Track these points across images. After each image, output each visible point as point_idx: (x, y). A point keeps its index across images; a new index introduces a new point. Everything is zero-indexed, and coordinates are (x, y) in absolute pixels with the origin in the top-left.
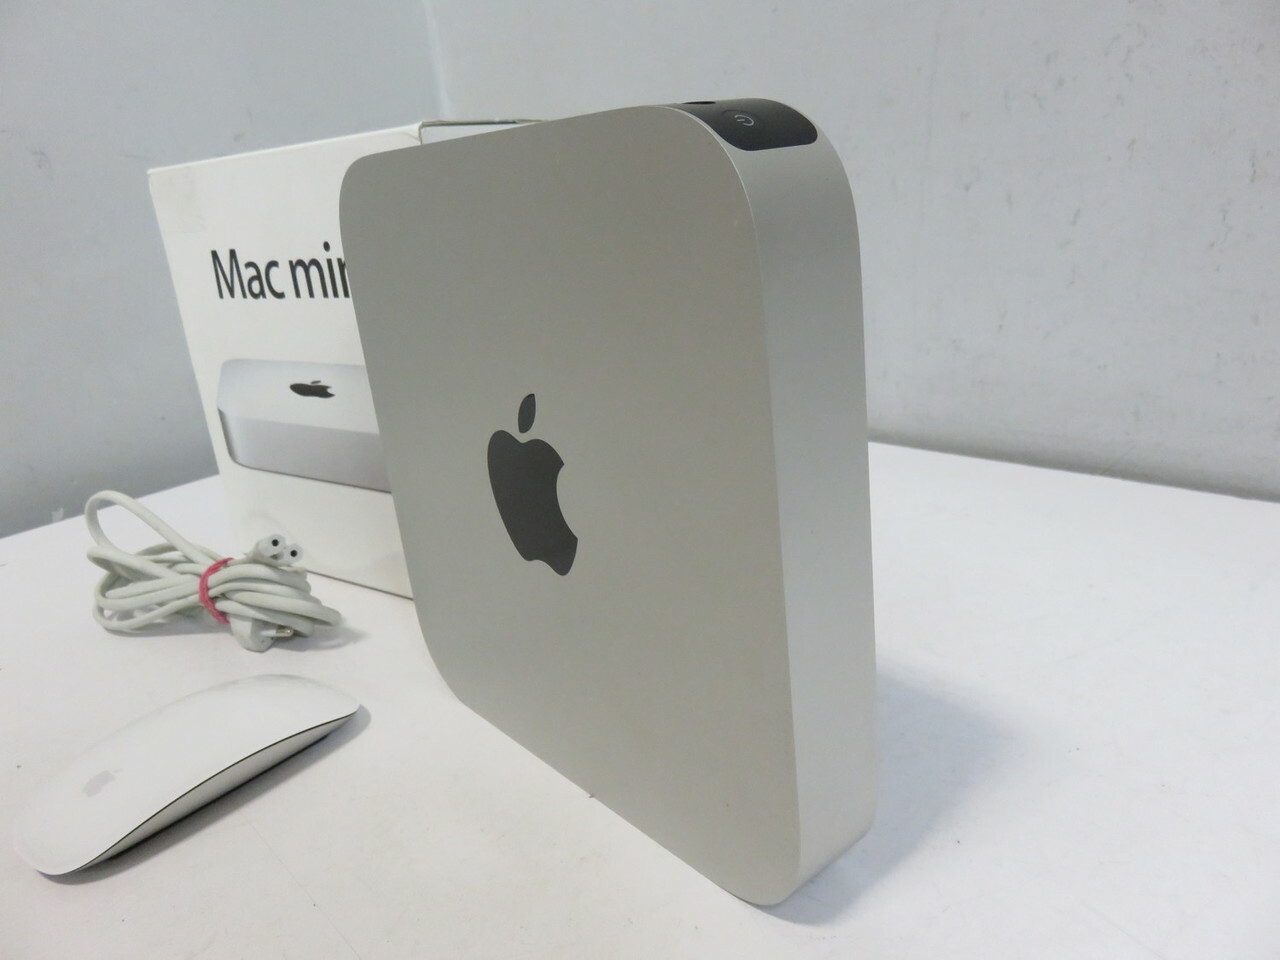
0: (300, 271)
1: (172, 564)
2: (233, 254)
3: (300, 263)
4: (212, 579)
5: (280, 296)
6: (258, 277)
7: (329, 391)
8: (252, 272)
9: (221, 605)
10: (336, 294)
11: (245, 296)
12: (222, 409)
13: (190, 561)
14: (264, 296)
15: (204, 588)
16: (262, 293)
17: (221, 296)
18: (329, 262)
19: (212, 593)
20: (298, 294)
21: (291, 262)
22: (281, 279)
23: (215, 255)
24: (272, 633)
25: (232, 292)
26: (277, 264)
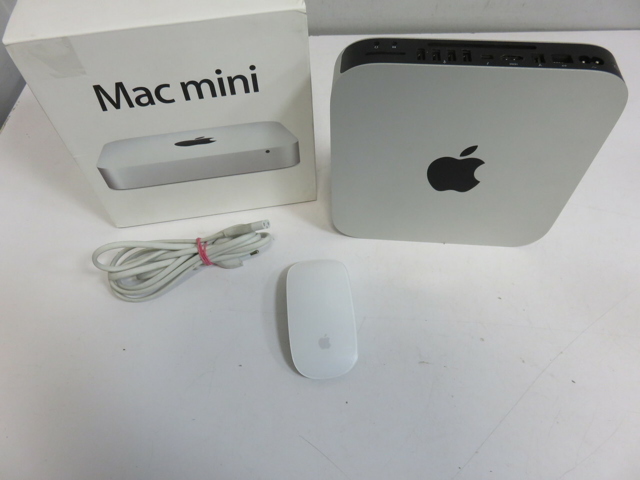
0: (192, 89)
2: (119, 86)
3: (192, 82)
6: (148, 94)
7: (211, 140)
8: (143, 92)
10: (223, 93)
11: (131, 106)
12: (99, 167)
14: (153, 104)
16: (151, 102)
17: (104, 108)
18: (220, 81)
20: (187, 97)
21: (182, 83)
23: (98, 89)
24: (249, 256)
25: (117, 106)
26: (168, 86)
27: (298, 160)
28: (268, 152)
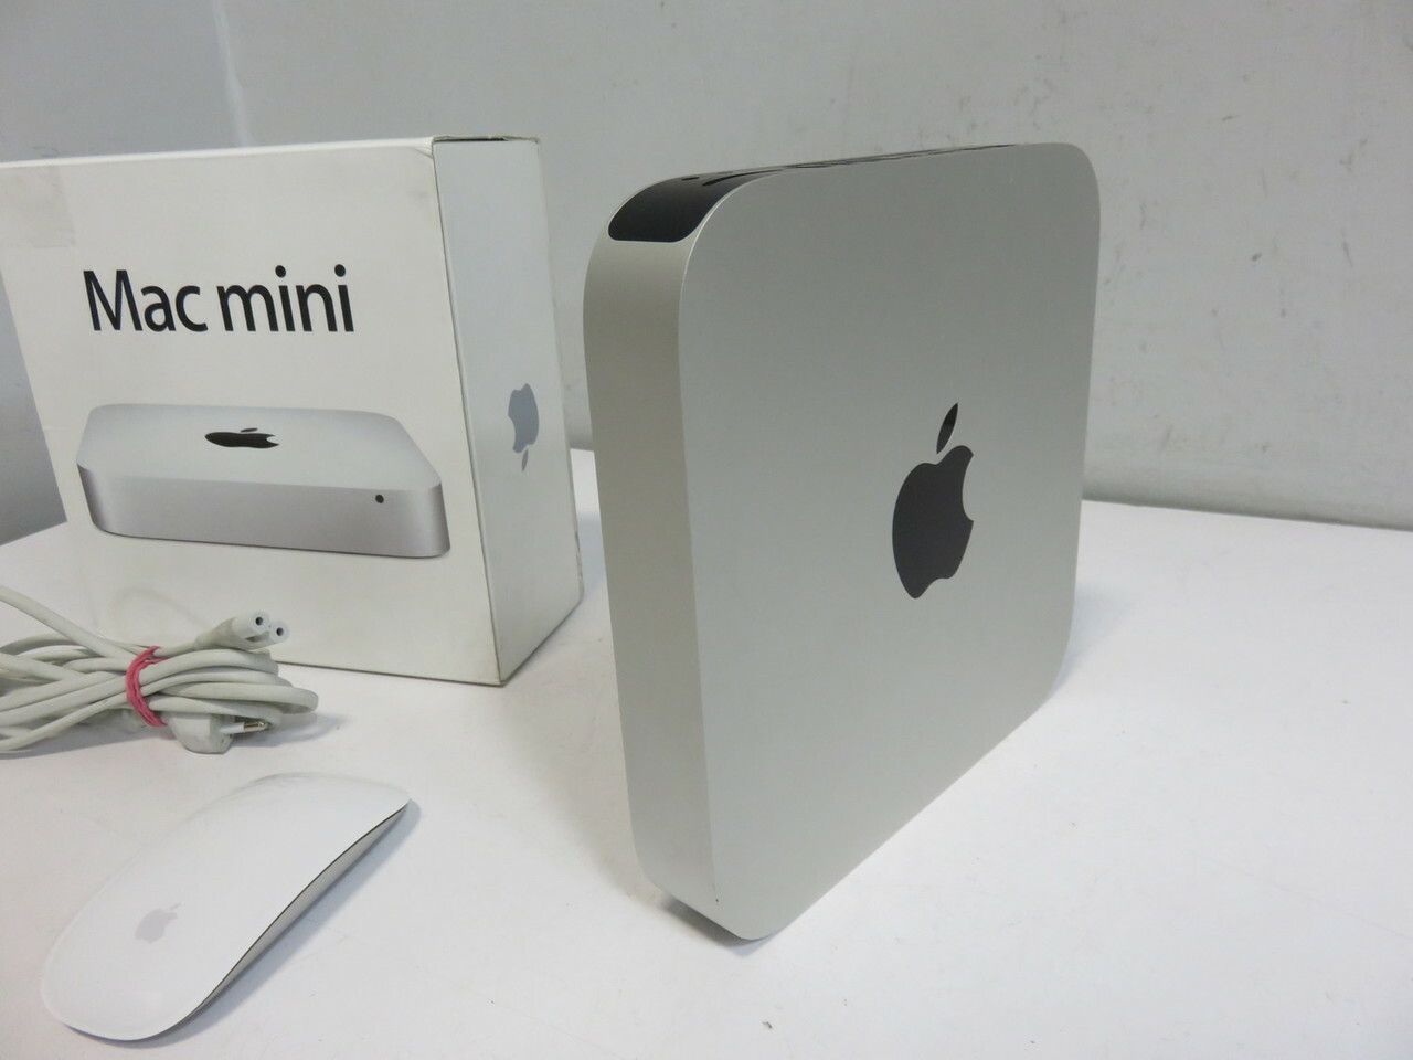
0: (235, 302)
1: (61, 661)
2: (122, 277)
3: (236, 289)
4: (146, 674)
5: (202, 328)
6: (165, 305)
7: (269, 439)
8: (155, 298)
9: (156, 704)
10: (290, 327)
11: (138, 327)
12: (85, 466)
13: (95, 655)
14: (172, 328)
15: (134, 686)
16: (169, 324)
17: (97, 326)
18: (284, 290)
19: (146, 690)
20: (229, 326)
21: (220, 289)
22: (202, 308)
23: (90, 277)
24: (239, 728)
25: (116, 322)
26: (195, 290)
27: (445, 545)
28: (380, 499)
